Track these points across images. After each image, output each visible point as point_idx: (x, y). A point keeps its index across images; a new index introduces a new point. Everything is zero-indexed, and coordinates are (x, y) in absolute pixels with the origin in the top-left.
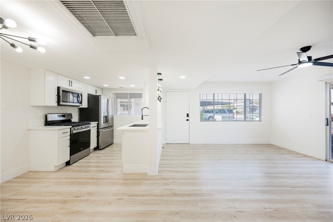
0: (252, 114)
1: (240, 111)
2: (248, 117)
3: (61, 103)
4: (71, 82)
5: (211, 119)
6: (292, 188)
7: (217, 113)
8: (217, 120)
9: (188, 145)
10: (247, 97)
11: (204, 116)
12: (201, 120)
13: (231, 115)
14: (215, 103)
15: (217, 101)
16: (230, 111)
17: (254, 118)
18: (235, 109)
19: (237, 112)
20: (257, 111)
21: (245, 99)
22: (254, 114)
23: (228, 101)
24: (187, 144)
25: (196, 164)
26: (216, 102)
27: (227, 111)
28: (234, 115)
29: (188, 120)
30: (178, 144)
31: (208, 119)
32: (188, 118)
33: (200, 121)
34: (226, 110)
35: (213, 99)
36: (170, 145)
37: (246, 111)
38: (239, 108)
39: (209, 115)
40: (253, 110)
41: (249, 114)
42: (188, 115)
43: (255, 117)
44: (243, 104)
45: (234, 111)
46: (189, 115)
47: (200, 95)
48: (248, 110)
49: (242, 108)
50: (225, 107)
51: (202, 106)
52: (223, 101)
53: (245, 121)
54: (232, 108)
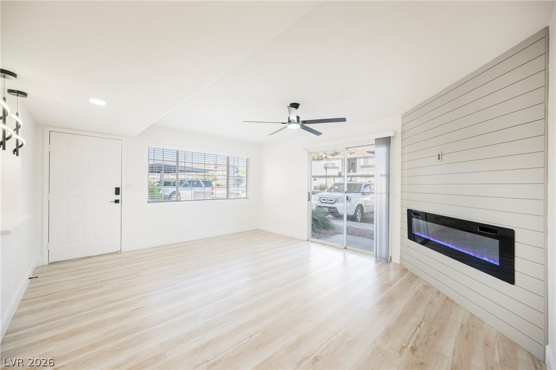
0: (236, 189)
1: (223, 184)
2: (232, 192)
5: (174, 197)
6: (280, 287)
7: (186, 186)
8: (182, 200)
9: (118, 256)
10: (231, 163)
11: (161, 192)
12: (150, 200)
13: (208, 189)
14: (179, 169)
15: (183, 165)
16: (208, 184)
17: (239, 194)
18: (216, 179)
19: (218, 185)
20: (244, 184)
21: (228, 166)
22: (239, 189)
23: (202, 167)
24: (116, 253)
25: (132, 296)
26: (182, 167)
27: (202, 183)
28: (213, 189)
29: (117, 201)
30: (89, 257)
31: (169, 198)
32: (118, 197)
33: (148, 202)
34: (201, 181)
35: (176, 160)
36: (62, 265)
37: (230, 184)
38: (221, 179)
39: (171, 189)
40: (239, 181)
41: (233, 189)
42: (117, 191)
43: (241, 193)
44: (225, 173)
45: (214, 184)
46: (122, 191)
47: (149, 150)
48: (231, 182)
49: (224, 179)
50: (200, 177)
51: (152, 172)
52: (195, 166)
53: (227, 198)
54: (211, 179)
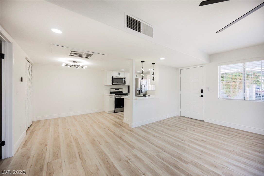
3: (113, 84)
4: (119, 73)
9: (203, 123)
29: (202, 96)
30: (191, 118)
46: (204, 92)
